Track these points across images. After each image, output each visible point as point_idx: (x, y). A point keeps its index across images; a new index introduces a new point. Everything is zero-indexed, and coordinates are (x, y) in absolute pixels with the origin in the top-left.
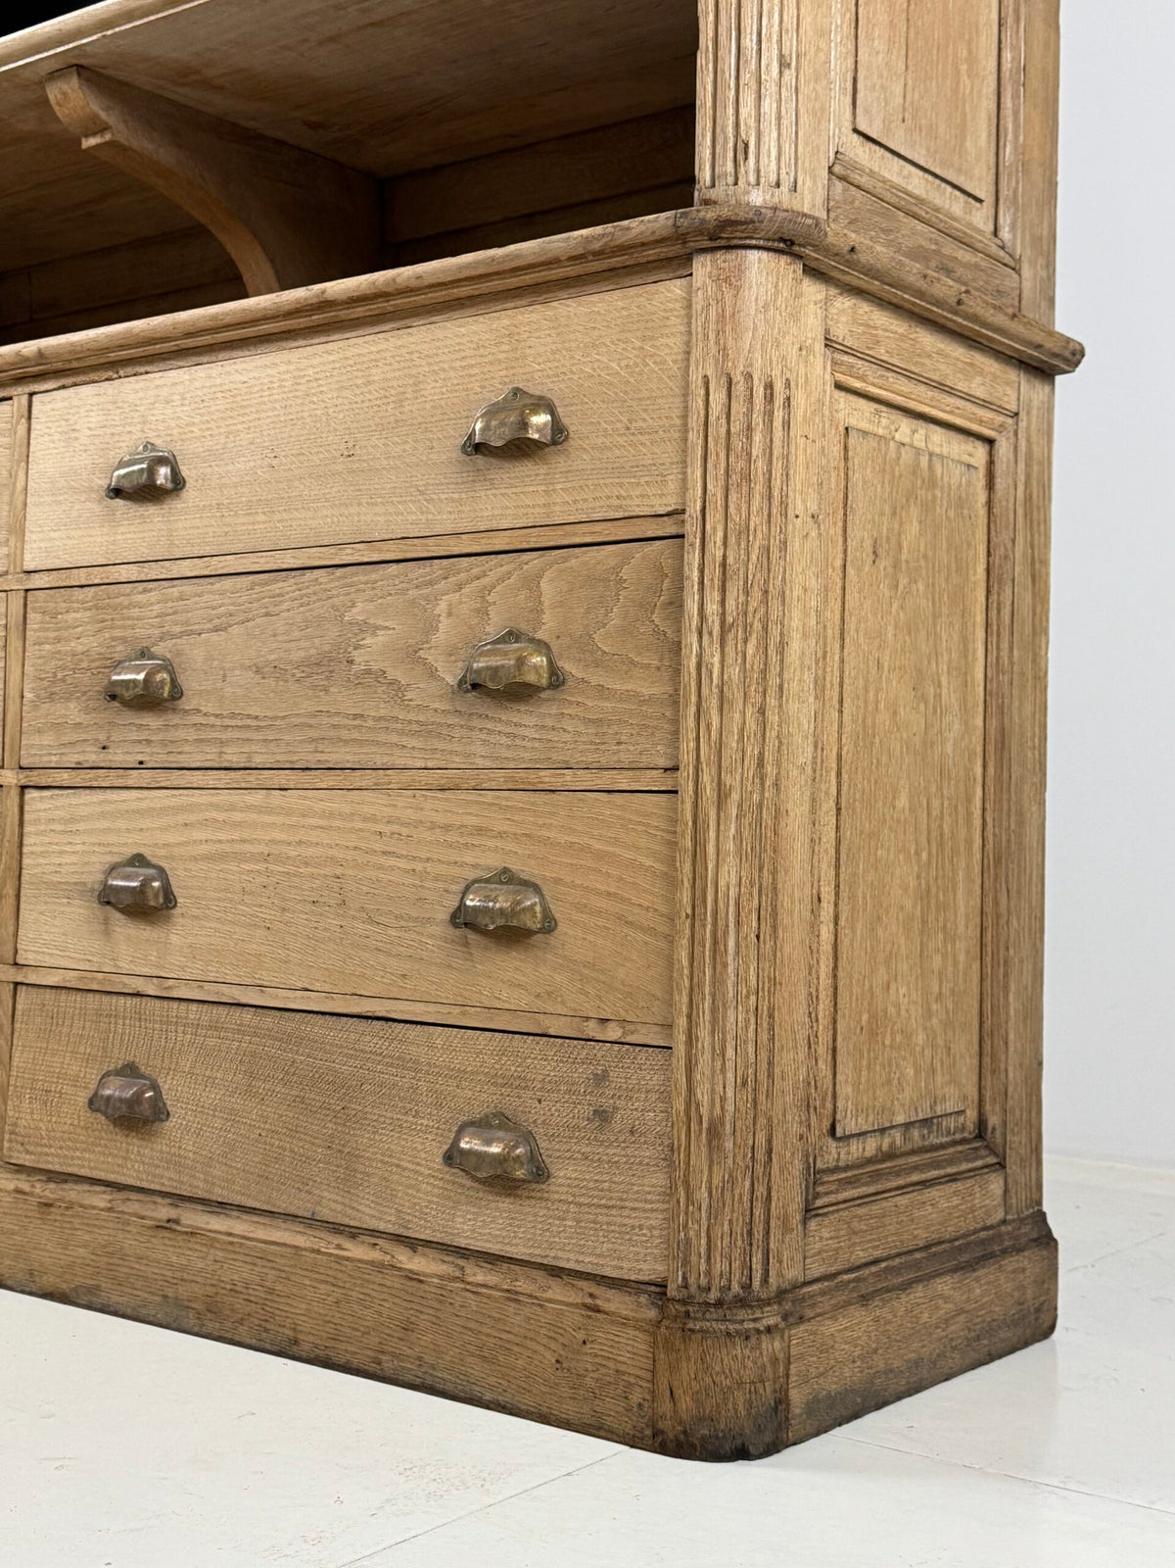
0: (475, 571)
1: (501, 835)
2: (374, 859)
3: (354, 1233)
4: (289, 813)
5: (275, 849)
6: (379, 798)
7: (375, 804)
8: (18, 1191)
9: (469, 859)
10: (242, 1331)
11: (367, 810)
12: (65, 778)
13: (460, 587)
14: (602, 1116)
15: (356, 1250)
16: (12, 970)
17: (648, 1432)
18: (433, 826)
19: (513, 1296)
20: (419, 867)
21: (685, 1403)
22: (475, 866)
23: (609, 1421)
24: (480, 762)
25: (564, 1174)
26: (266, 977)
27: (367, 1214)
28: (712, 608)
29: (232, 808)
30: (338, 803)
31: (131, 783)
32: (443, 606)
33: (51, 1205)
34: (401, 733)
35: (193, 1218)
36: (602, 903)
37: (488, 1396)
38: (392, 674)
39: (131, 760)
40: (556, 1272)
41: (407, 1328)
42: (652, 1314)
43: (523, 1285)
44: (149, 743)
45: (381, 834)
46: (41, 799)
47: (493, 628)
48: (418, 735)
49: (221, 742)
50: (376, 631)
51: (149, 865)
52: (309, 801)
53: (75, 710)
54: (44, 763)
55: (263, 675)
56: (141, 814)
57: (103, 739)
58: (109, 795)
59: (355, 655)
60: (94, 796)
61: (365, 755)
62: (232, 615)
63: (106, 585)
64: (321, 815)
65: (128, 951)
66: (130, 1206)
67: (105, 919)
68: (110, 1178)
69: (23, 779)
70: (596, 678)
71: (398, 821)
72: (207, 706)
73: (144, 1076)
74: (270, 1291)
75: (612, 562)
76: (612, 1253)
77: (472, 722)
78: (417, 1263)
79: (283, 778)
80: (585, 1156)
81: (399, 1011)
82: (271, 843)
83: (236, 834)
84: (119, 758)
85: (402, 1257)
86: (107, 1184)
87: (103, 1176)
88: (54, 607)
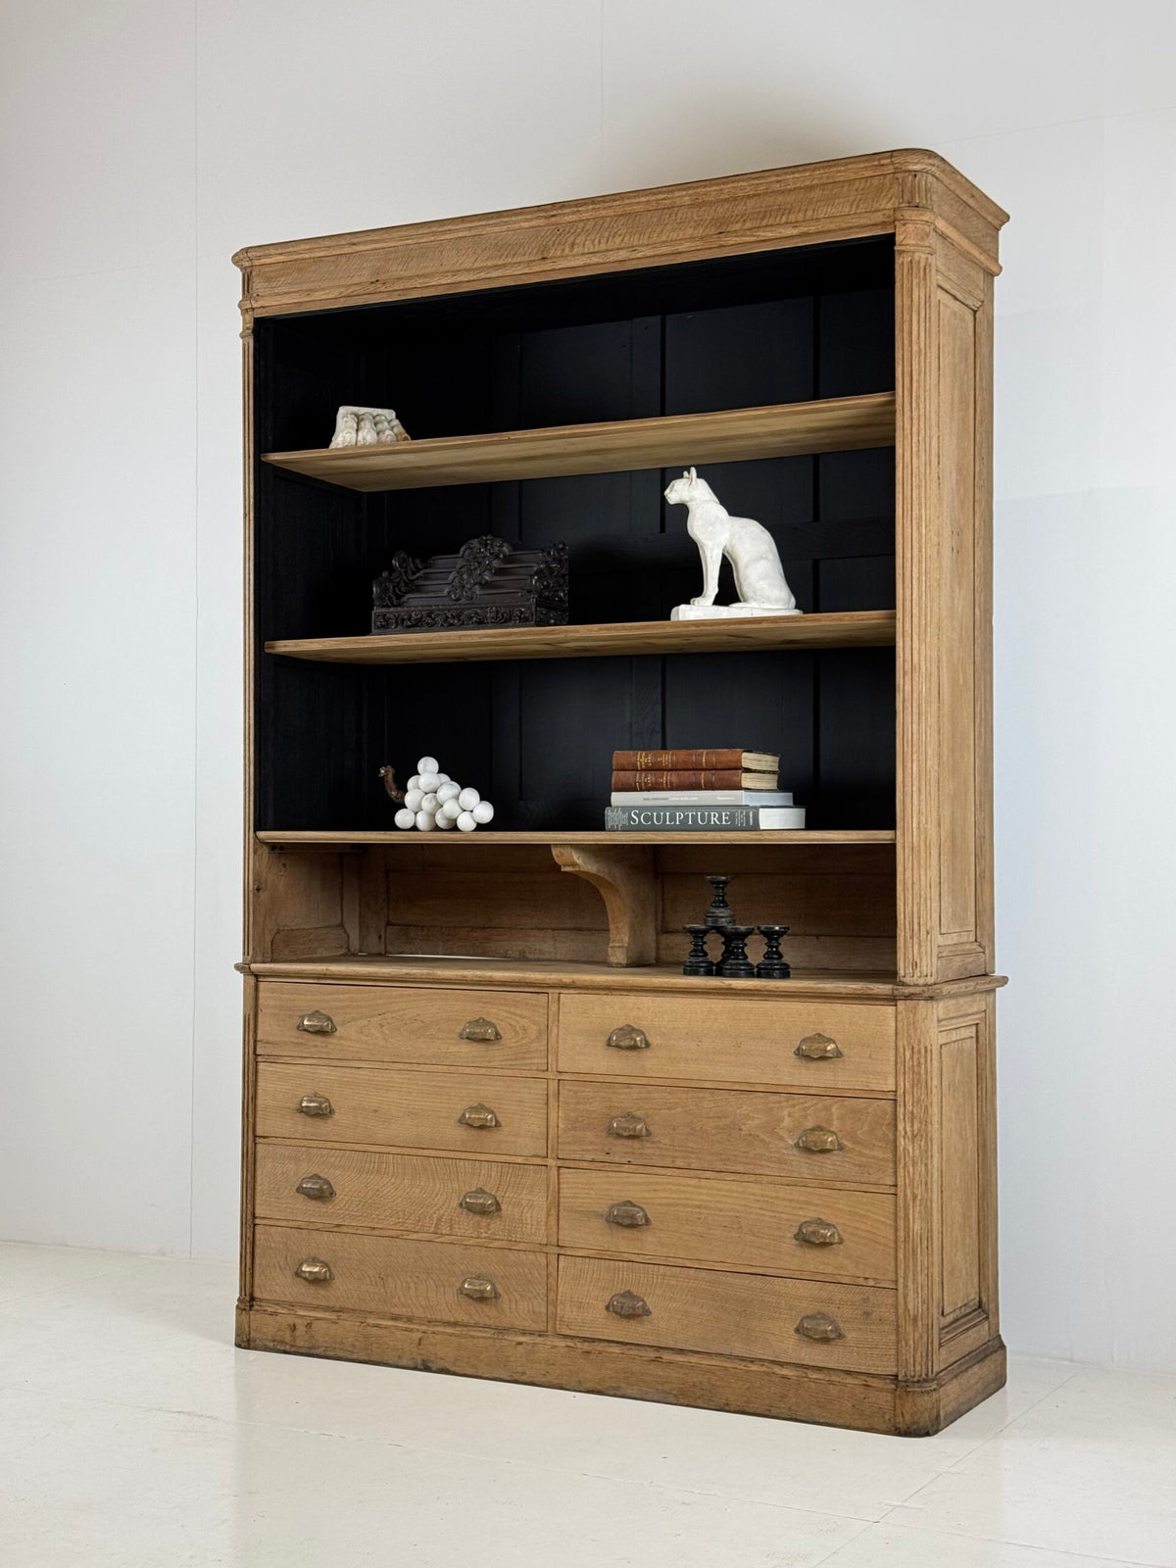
0: (801, 1101)
1: (817, 1205)
2: (755, 1211)
3: (752, 1361)
4: (711, 1189)
5: (704, 1204)
6: (758, 1186)
7: (756, 1189)
8: (568, 1346)
9: (801, 1213)
10: (700, 1403)
11: (750, 1190)
12: (585, 1165)
13: (794, 1106)
14: (867, 1314)
15: (754, 1368)
16: (558, 1248)
17: (893, 1429)
19: (831, 1383)
20: (778, 1215)
21: (907, 1418)
22: (805, 1216)
23: (876, 1426)
24: (807, 1176)
25: (850, 1336)
26: (701, 1257)
27: (757, 1352)
28: (908, 1129)
29: (680, 1184)
30: (734, 1187)
31: (624, 1170)
32: (786, 1112)
33: (589, 1352)
34: (768, 1161)
35: (667, 1356)
36: (864, 1234)
37: (822, 1421)
38: (762, 1136)
39: (625, 1161)
40: (849, 1373)
41: (783, 1397)
42: (893, 1386)
43: (834, 1378)
44: (633, 1153)
45: (758, 1201)
46: (570, 1173)
47: (810, 1124)
48: (775, 1162)
49: (674, 1157)
50: (753, 1118)
51: (635, 1206)
52: (721, 1185)
53: (589, 1135)
54: (572, 1157)
55: (696, 1131)
56: (629, 1183)
57: (606, 1149)
58: (610, 1174)
59: (743, 1127)
60: (601, 1174)
61: (749, 1168)
62: (677, 1103)
63: (607, 1083)
64: (728, 1191)
65: (624, 1242)
66: (634, 1352)
67: (611, 1228)
68: (621, 1340)
69: (560, 1163)
70: (858, 1148)
71: (767, 1196)
72: (666, 1141)
73: (635, 1296)
74: (713, 1385)
75: (864, 1105)
76: (873, 1365)
77: (802, 1159)
78: (785, 1372)
79: (708, 1174)
80: (860, 1329)
81: (770, 1272)
82: (702, 1200)
83: (682, 1196)
84: (616, 1159)
85: (777, 1369)
86: (618, 1342)
87: (616, 1339)
88: (576, 1089)
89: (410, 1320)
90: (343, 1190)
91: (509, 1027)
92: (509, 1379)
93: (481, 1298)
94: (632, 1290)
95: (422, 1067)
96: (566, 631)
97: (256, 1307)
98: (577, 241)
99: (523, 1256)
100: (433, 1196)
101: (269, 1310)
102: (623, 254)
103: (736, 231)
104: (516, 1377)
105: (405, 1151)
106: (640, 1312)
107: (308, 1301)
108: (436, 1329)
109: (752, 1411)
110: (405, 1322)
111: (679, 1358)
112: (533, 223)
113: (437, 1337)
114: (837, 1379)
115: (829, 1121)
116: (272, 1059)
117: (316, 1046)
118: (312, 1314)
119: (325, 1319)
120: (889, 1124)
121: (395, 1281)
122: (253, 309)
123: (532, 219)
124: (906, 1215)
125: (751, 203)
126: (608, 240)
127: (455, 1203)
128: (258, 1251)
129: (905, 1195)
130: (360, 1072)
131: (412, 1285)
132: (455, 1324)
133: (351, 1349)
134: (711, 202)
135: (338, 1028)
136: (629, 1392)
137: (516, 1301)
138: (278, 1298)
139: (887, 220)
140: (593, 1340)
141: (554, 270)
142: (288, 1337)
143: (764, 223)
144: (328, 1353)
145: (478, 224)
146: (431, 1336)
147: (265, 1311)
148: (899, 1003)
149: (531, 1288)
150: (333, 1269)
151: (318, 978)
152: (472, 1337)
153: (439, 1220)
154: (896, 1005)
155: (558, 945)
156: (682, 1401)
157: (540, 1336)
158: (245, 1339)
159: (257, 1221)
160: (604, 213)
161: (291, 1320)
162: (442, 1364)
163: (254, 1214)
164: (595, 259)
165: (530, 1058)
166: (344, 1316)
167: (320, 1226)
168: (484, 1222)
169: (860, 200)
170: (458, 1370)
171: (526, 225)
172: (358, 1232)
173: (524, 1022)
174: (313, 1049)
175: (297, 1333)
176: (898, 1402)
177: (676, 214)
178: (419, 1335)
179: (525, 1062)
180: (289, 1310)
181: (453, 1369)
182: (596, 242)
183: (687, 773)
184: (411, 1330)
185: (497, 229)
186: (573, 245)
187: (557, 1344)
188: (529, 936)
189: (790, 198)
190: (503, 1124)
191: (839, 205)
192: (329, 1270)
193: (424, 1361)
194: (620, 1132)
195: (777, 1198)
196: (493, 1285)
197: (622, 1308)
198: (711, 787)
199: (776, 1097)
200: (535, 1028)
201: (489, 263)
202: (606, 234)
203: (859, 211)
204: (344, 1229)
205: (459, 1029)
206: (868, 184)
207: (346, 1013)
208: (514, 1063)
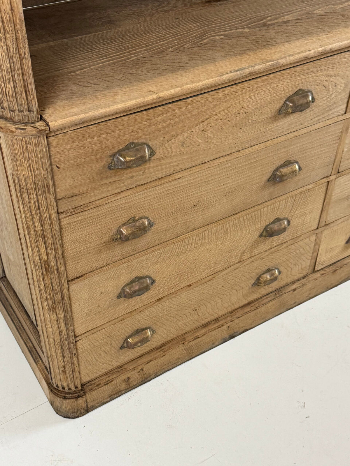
33: (335, 271)
46: (341, 179)
69: (338, 175)
87: (348, 255)
89: (217, 320)
90: (162, 275)
91: (324, 89)
97: (88, 389)
99: (300, 243)
100: (240, 241)
101: (102, 382)
105: (220, 222)
107: (133, 357)
108: (238, 315)
110: (214, 324)
113: (241, 318)
116: (78, 210)
117: (132, 178)
118: (140, 362)
119: (154, 358)
121: (206, 305)
127: (256, 236)
128: (82, 356)
130: (180, 181)
131: (219, 301)
132: (249, 304)
135: (157, 151)
137: (291, 269)
138: (105, 371)
140: (335, 263)
146: (236, 320)
147: (97, 386)
149: (303, 257)
150: (154, 328)
152: (263, 304)
153: (243, 252)
157: (304, 278)
158: (83, 411)
159: (78, 338)
161: (124, 377)
162: (243, 328)
163: (75, 336)
165: (334, 108)
167: (142, 308)
168: (276, 237)
170: (254, 325)
173: (336, 79)
174: (129, 182)
175: (131, 380)
178: (229, 325)
179: (330, 112)
180: (117, 372)
181: (250, 327)
184: (222, 326)
187: (315, 277)
190: (305, 167)
192: (152, 329)
193: (231, 335)
196: (279, 270)
204: (165, 299)
207: (166, 133)
208: (321, 117)
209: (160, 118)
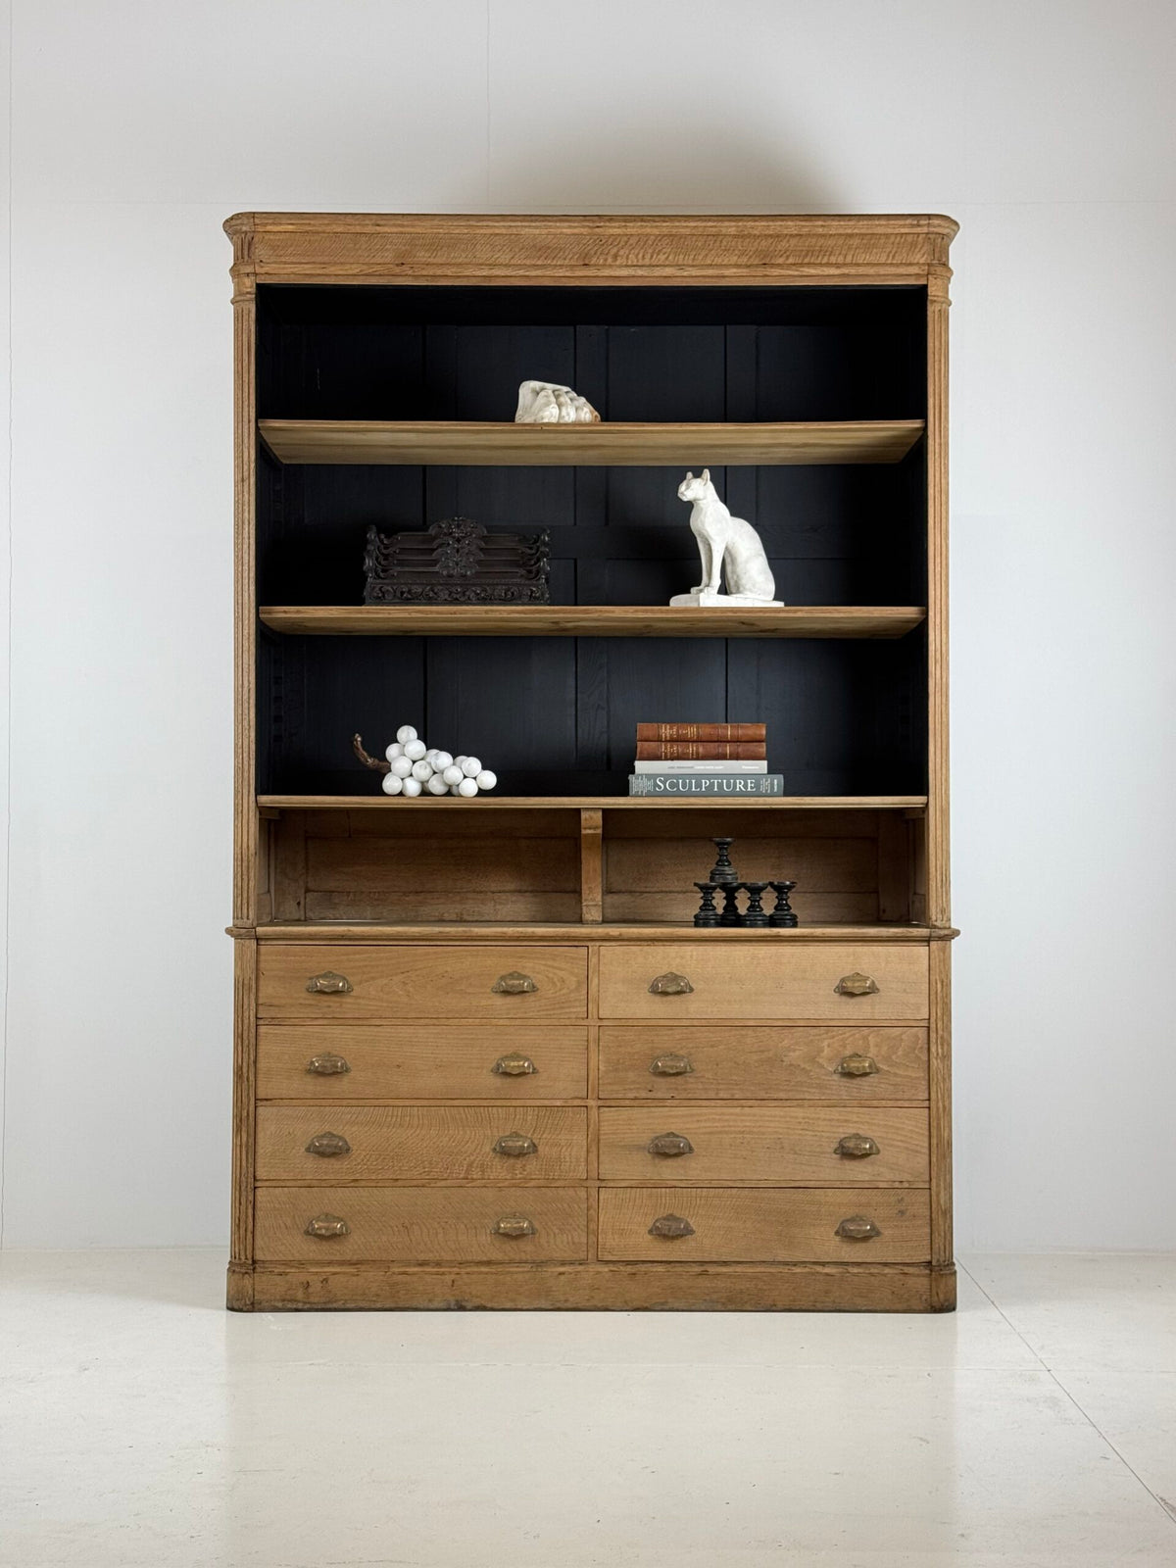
0: (839, 1032)
1: (856, 1122)
2: (797, 1132)
3: (795, 1264)
4: (755, 1115)
5: (748, 1129)
6: (801, 1110)
7: (799, 1113)
8: (612, 1271)
9: (841, 1130)
10: (747, 1307)
11: (793, 1114)
12: (627, 1102)
13: (833, 1037)
14: (902, 1213)
15: (797, 1270)
16: (598, 1182)
17: (929, 1308)
18: (824, 1120)
19: (872, 1274)
20: (819, 1134)
21: (941, 1296)
22: (844, 1133)
23: (914, 1308)
24: (846, 1098)
25: (887, 1233)
26: (745, 1177)
27: (799, 1256)
28: (940, 1051)
29: (723, 1114)
30: (778, 1112)
31: (667, 1104)
32: (826, 1043)
33: (634, 1274)
34: (808, 1087)
35: (712, 1269)
36: (899, 1144)
37: (864, 1309)
38: (802, 1066)
39: (668, 1096)
40: (886, 1264)
41: (827, 1292)
42: (928, 1272)
44: (677, 1089)
45: (800, 1123)
46: (610, 1112)
47: (848, 1052)
48: (816, 1088)
49: (718, 1089)
50: (794, 1050)
51: (678, 1136)
52: (765, 1111)
53: (631, 1075)
54: (615, 1096)
55: (738, 1064)
56: (670, 1116)
57: (649, 1087)
58: (653, 1109)
59: (785, 1059)
60: (645, 1110)
61: (791, 1095)
62: (720, 1041)
63: (649, 1026)
64: (771, 1116)
65: (669, 1170)
66: (679, 1269)
67: (653, 1158)
68: (664, 1259)
69: (600, 1103)
70: (892, 1070)
71: (808, 1118)
72: (709, 1075)
73: (679, 1219)
74: (760, 1289)
75: (898, 1033)
76: (908, 1256)
77: (841, 1084)
78: (827, 1270)
79: (750, 1103)
80: (896, 1226)
81: (812, 1184)
82: (745, 1126)
83: (726, 1124)
84: (659, 1095)
85: (819, 1269)
86: (661, 1262)
87: (660, 1259)
88: (616, 1033)
89: (438, 1264)
90: (361, 1145)
91: (546, 979)
92: (551, 1307)
93: (517, 1236)
94: (675, 1213)
95: (450, 1022)
96: (601, 611)
97: (258, 1270)
98: (621, 253)
99: (561, 1192)
100: (463, 1143)
101: (276, 1271)
102: (668, 271)
103: (779, 265)
104: (558, 1305)
105: (432, 1102)
106: (685, 1232)
107: (320, 1258)
108: (469, 1270)
109: (798, 1308)
110: (433, 1267)
111: (724, 1270)
112: (576, 231)
113: (473, 1276)
114: (876, 1271)
115: (868, 1046)
116: (275, 1022)
117: (329, 1007)
118: (326, 1269)
119: (344, 1273)
120: (921, 1048)
121: (420, 1228)
122: (256, 274)
123: (575, 227)
124: (938, 1124)
125: (793, 242)
126: (652, 257)
127: (487, 1149)
128: (259, 1213)
129: (938, 1109)
130: (379, 1029)
131: (440, 1230)
132: (489, 1263)
133: (374, 1299)
134: (755, 235)
135: (355, 988)
136: (676, 1305)
137: (554, 1234)
138: (284, 1258)
139: (922, 273)
140: (636, 1263)
141: (597, 277)
142: (300, 1295)
143: (806, 261)
144: (348, 1306)
145: (520, 224)
146: (465, 1276)
147: (271, 1271)
148: (932, 943)
149: (571, 1221)
150: (349, 1223)
151: (331, 939)
152: (509, 1272)
153: (470, 1165)
154: (929, 946)
155: (498, 907)
156: (730, 1307)
157: (581, 1264)
158: (248, 1302)
159: (258, 1184)
160: (649, 230)
161: (303, 1278)
162: (477, 1302)
163: (254, 1177)
164: (640, 272)
165: (569, 1007)
166: (363, 1268)
167: (333, 1182)
168: (519, 1163)
169: (896, 252)
170: (495, 1306)
171: (568, 231)
172: (379, 1185)
173: (561, 974)
174: (326, 1010)
175: (310, 1290)
176: (934, 1284)
177: (721, 242)
178: (453, 1277)
179: (564, 1011)
180: (297, 1268)
181: (489, 1305)
182: (640, 256)
183: (712, 744)
184: (443, 1274)
185: (537, 231)
186: (615, 257)
187: (600, 1270)
188: (467, 899)
189: (831, 242)
190: (541, 1070)
191: (877, 254)
192: (345, 1224)
193: (457, 1301)
194: (667, 1070)
195: (819, 1119)
196: (530, 1222)
197: (669, 1230)
198: (736, 757)
199: (816, 1031)
200: (575, 979)
201: (528, 262)
202: (650, 251)
203: (895, 262)
204: (363, 1183)
205: (494, 983)
206: (903, 240)
207: (364, 973)
208: (552, 1012)
209: (357, 956)
